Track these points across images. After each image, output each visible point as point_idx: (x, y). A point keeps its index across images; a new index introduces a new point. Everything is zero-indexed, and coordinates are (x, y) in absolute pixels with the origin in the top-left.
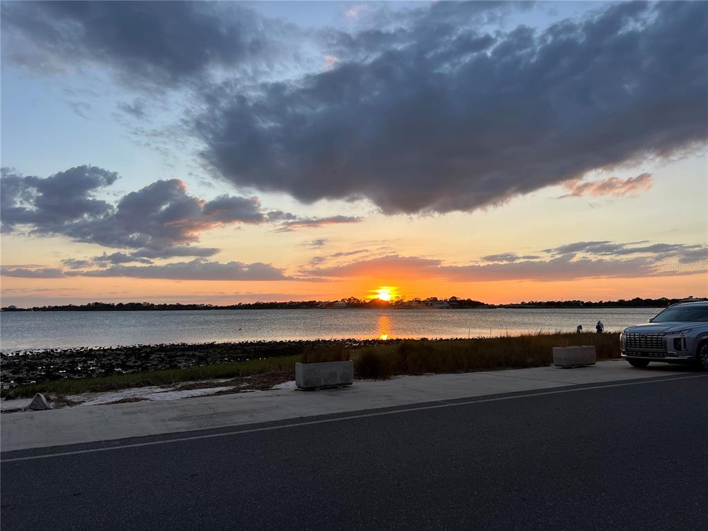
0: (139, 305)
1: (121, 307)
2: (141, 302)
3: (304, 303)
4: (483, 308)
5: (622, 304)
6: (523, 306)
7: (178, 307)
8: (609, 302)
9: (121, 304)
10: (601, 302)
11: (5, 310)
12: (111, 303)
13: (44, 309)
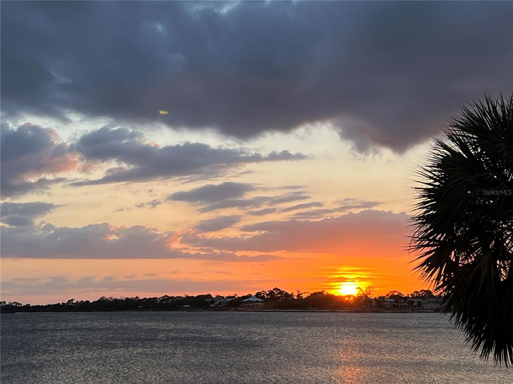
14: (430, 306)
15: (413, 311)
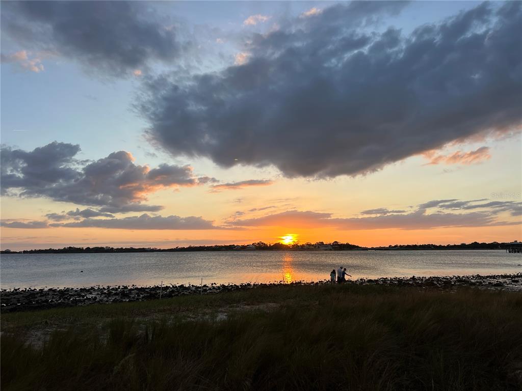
0: (102, 248)
1: (88, 250)
2: (104, 246)
3: (226, 247)
4: (358, 250)
5: (463, 247)
6: (391, 248)
7: (132, 250)
8: (455, 245)
9: (88, 248)
10: (448, 246)
11: (2, 252)
12: (81, 247)
13: (31, 252)
15: (316, 250)
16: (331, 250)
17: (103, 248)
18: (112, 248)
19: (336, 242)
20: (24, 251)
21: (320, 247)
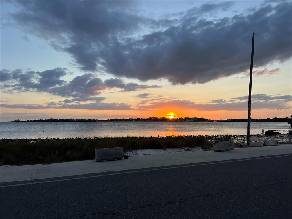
4: (208, 121)
5: (268, 120)
9: (61, 119)
12: (57, 119)
13: (31, 121)
14: (188, 120)
15: (184, 122)
16: (192, 121)
17: (69, 119)
18: (74, 119)
19: (196, 117)
20: (27, 120)
21: (187, 120)
